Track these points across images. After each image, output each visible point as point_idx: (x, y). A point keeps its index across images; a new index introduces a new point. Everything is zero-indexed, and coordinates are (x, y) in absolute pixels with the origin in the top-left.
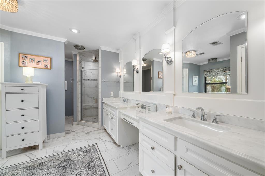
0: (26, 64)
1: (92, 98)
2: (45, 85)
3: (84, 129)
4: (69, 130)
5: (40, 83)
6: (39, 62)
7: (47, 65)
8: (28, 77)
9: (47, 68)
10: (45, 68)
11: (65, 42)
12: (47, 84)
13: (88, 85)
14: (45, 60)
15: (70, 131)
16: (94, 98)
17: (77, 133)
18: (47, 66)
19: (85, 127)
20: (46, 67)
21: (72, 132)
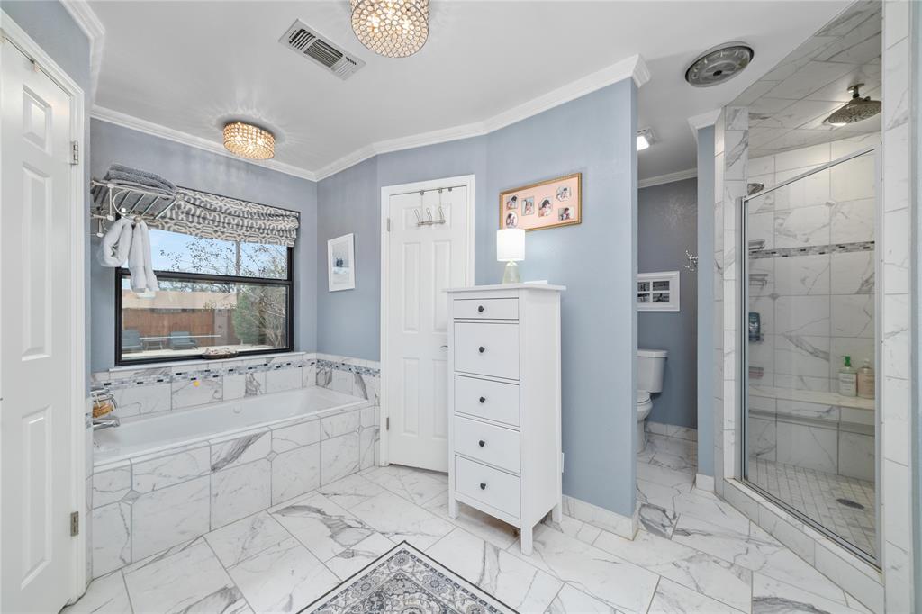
0: (515, 221)
1: (828, 360)
2: (557, 291)
3: (752, 547)
4: (664, 512)
5: (549, 283)
6: (546, 203)
7: (567, 209)
8: (508, 264)
9: (568, 221)
10: (562, 222)
11: (629, 74)
12: (564, 288)
13: (803, 281)
14: (562, 189)
15: (666, 522)
16: (848, 359)
17: (697, 557)
18: (569, 212)
19: (761, 535)
20: (565, 216)
21: (676, 531)
